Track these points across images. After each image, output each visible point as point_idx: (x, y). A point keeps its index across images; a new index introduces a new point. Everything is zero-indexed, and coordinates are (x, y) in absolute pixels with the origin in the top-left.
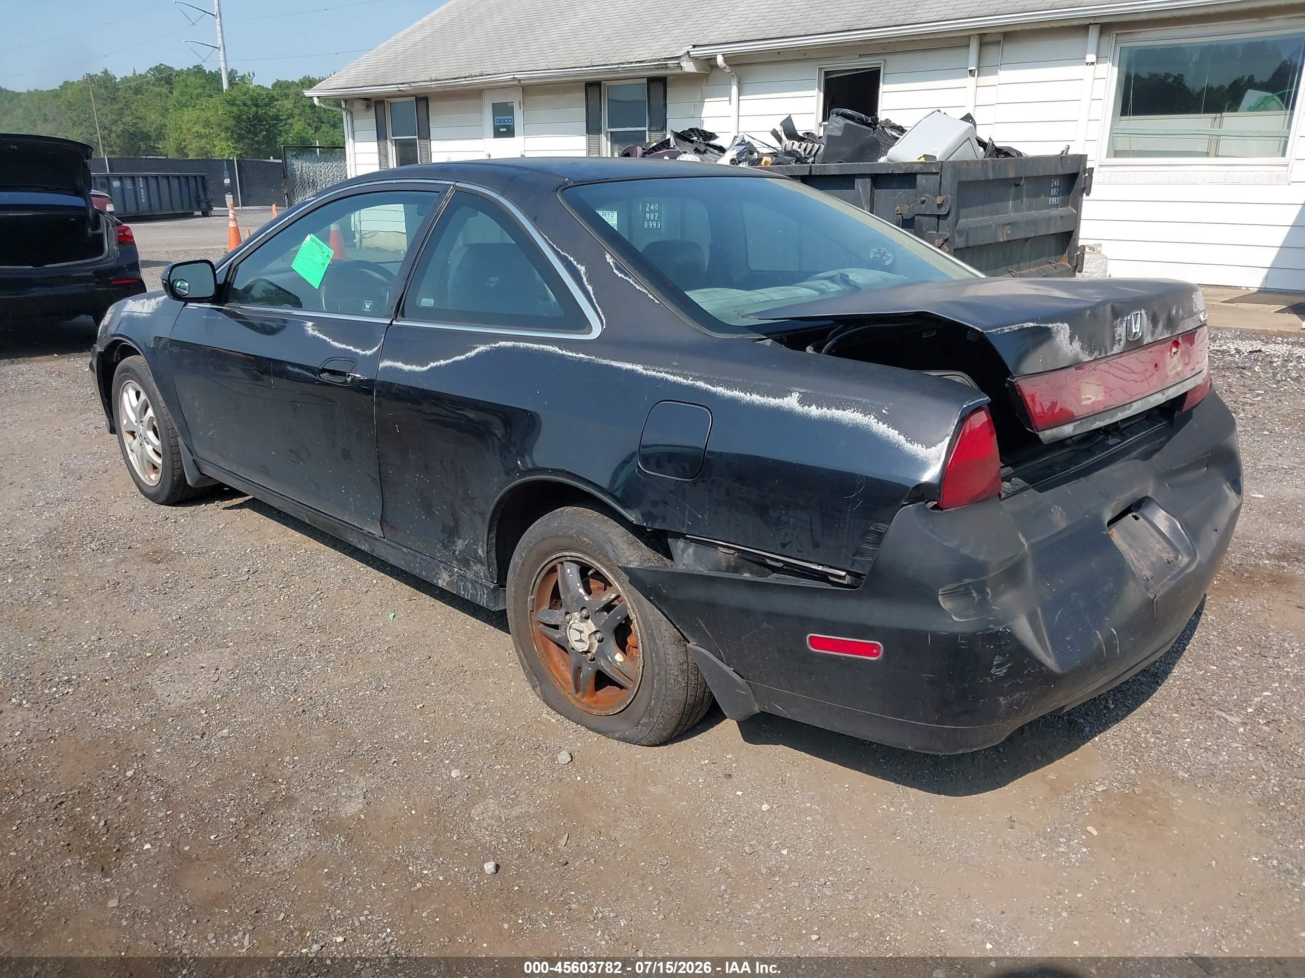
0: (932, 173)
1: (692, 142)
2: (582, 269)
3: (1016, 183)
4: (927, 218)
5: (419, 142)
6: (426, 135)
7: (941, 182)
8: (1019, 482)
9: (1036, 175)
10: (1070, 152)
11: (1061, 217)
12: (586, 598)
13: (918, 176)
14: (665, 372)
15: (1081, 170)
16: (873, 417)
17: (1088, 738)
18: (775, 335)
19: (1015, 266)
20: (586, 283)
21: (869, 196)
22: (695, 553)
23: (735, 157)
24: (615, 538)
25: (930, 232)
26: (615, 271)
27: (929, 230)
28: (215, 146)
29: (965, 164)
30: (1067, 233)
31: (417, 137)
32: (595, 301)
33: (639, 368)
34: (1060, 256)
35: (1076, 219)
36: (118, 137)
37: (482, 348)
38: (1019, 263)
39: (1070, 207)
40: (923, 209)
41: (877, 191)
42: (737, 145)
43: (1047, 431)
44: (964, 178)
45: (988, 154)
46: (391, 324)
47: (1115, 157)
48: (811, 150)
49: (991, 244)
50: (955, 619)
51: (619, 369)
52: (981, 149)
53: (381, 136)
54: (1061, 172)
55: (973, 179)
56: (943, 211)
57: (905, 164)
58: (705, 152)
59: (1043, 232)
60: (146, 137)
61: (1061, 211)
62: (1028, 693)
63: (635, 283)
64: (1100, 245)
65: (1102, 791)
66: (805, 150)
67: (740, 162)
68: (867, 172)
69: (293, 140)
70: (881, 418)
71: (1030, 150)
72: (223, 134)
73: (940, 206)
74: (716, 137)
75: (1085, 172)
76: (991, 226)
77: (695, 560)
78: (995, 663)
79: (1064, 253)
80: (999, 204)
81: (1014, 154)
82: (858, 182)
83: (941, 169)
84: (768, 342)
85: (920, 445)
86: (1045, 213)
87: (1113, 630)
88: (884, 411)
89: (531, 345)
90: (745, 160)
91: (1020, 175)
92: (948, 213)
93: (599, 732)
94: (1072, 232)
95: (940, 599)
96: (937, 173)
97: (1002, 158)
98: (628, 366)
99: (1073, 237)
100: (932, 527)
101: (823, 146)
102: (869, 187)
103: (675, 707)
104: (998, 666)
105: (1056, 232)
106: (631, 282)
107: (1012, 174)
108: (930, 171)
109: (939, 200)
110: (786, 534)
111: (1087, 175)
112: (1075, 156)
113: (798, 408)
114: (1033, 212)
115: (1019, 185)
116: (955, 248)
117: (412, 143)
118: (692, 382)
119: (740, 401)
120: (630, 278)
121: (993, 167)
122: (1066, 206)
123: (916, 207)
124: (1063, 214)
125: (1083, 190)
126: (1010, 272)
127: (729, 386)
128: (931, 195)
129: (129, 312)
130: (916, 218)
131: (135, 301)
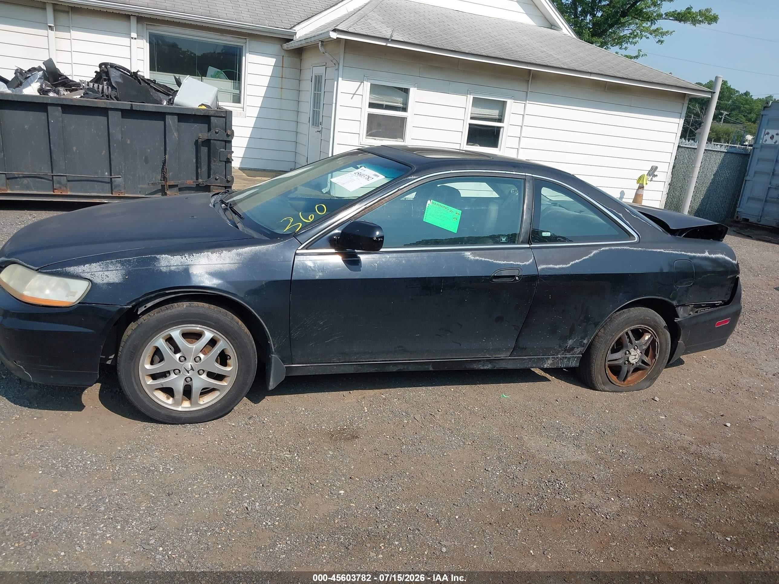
0: (221, 117)
2: (621, 215)
4: (219, 142)
14: (672, 251)
20: (625, 220)
21: (177, 126)
25: (222, 150)
26: (632, 215)
32: (632, 227)
33: (662, 250)
37: (595, 252)
40: (218, 136)
41: (182, 124)
46: (530, 247)
51: (656, 252)
63: (641, 219)
77: (683, 312)
82: (168, 117)
98: (659, 250)
102: (176, 121)
113: (710, 256)
118: (681, 252)
119: (696, 256)
120: (638, 217)
123: (212, 136)
127: (691, 252)
128: (221, 129)
129: (182, 265)
130: (212, 141)
131: (181, 256)
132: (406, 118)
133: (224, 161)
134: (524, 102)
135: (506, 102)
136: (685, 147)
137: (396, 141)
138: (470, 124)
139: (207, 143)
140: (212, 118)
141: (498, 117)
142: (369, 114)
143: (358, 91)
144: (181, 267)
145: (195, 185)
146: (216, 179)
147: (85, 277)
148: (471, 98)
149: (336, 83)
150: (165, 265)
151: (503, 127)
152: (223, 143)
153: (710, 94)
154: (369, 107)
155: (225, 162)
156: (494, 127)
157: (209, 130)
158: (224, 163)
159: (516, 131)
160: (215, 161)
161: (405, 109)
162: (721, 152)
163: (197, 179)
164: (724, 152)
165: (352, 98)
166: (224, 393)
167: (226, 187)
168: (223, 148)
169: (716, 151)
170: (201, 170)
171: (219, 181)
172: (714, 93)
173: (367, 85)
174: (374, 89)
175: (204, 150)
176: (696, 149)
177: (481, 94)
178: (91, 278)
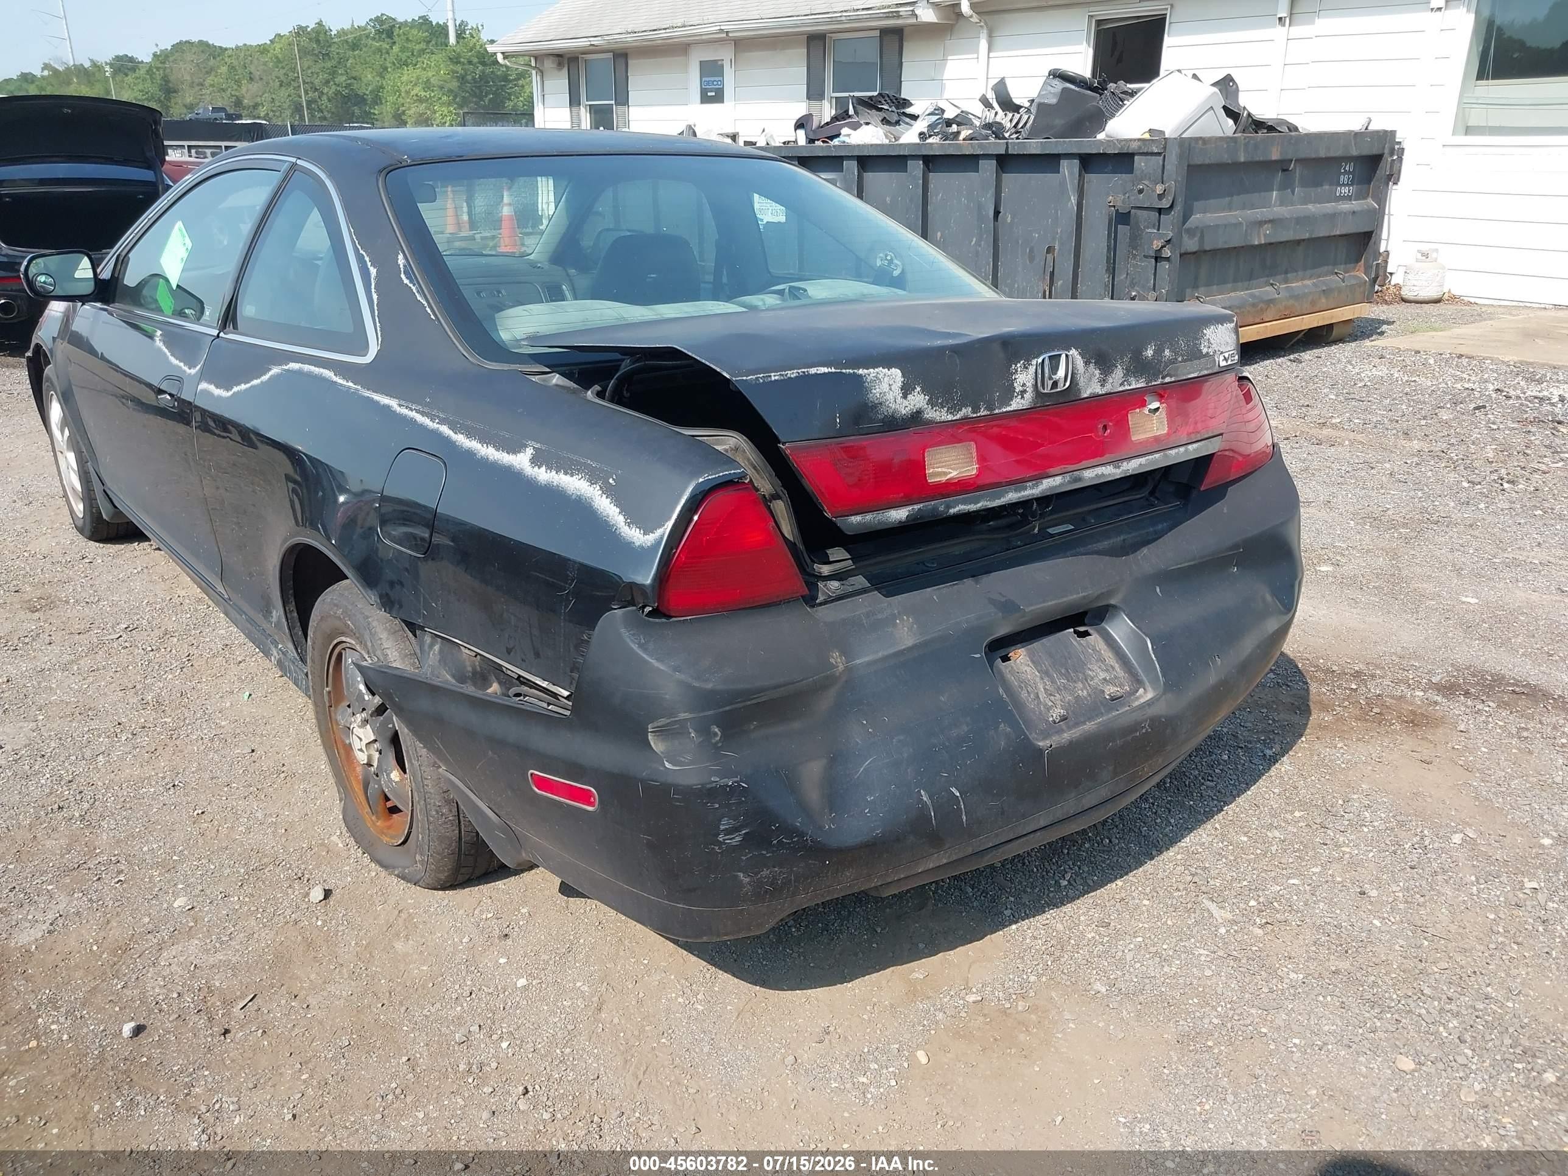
0: (1153, 154)
1: (881, 110)
2: (373, 271)
3: (1283, 166)
4: (1145, 212)
5: (616, 109)
6: (623, 100)
7: (1164, 165)
8: (860, 581)
9: (1313, 156)
10: (1371, 128)
11: (1354, 212)
12: (366, 698)
13: (1136, 157)
14: (418, 411)
15: (1386, 151)
16: (598, 488)
17: (1003, 925)
18: (564, 368)
19: (1279, 277)
20: (373, 290)
21: (1076, 182)
22: (441, 651)
23: (925, 130)
24: (375, 624)
25: (1149, 230)
26: (403, 276)
27: (1148, 228)
28: (435, 112)
29: (1200, 142)
30: (1365, 233)
31: (613, 102)
32: (376, 314)
33: (394, 404)
34: (1352, 265)
35: (1378, 216)
36: (329, 100)
37: (276, 370)
38: (1286, 272)
39: (1370, 200)
40: (1142, 200)
41: (1088, 177)
42: (929, 115)
43: (853, 518)
44: (1198, 160)
45: (1241, 128)
46: (218, 336)
47: (1466, 134)
48: (1017, 123)
49: (1243, 247)
50: (667, 765)
51: (377, 403)
52: (1231, 122)
53: (574, 101)
54: (1354, 152)
55: (1213, 161)
56: (1165, 204)
57: (1120, 141)
58: (897, 123)
59: (1322, 233)
60: (361, 100)
61: (1355, 205)
62: (785, 870)
63: (418, 292)
64: (1437, 250)
65: (974, 1002)
66: (1011, 121)
67: (930, 136)
68: (1075, 151)
69: (524, 105)
70: (607, 490)
71: (1308, 124)
72: (445, 98)
73: (1161, 197)
74: (911, 105)
75: (1392, 154)
76: (1241, 223)
77: (439, 661)
78: (722, 827)
79: (1358, 260)
80: (1256, 194)
81: (1285, 129)
82: (1064, 164)
83: (1165, 148)
84: (556, 379)
85: (638, 530)
86: (1329, 207)
87: (953, 790)
88: (611, 481)
89: (312, 368)
90: (936, 134)
91: (1289, 157)
92: (1172, 207)
93: (382, 866)
94: (1372, 232)
95: (650, 737)
96: (1159, 154)
97: (1262, 134)
98: (386, 401)
99: (1373, 240)
100: (643, 641)
101: (1032, 117)
102: (1076, 170)
103: (443, 846)
104: (728, 832)
105: (1344, 232)
106: (415, 291)
107: (1275, 156)
108: (1150, 151)
109: (1159, 189)
110: (510, 637)
111: (1395, 157)
112: (1377, 132)
113: (530, 470)
114: (1310, 206)
115: (1287, 170)
116: (1182, 252)
117: (608, 110)
118: (438, 426)
119: (475, 454)
120: (414, 285)
121: (1246, 145)
122: (1365, 198)
123: (1132, 198)
124: (1355, 210)
125: (1389, 177)
126: (1272, 284)
127: (470, 434)
130: (1133, 211)
133: (1150, 257)
152: (1153, 215)
160: (1135, 257)
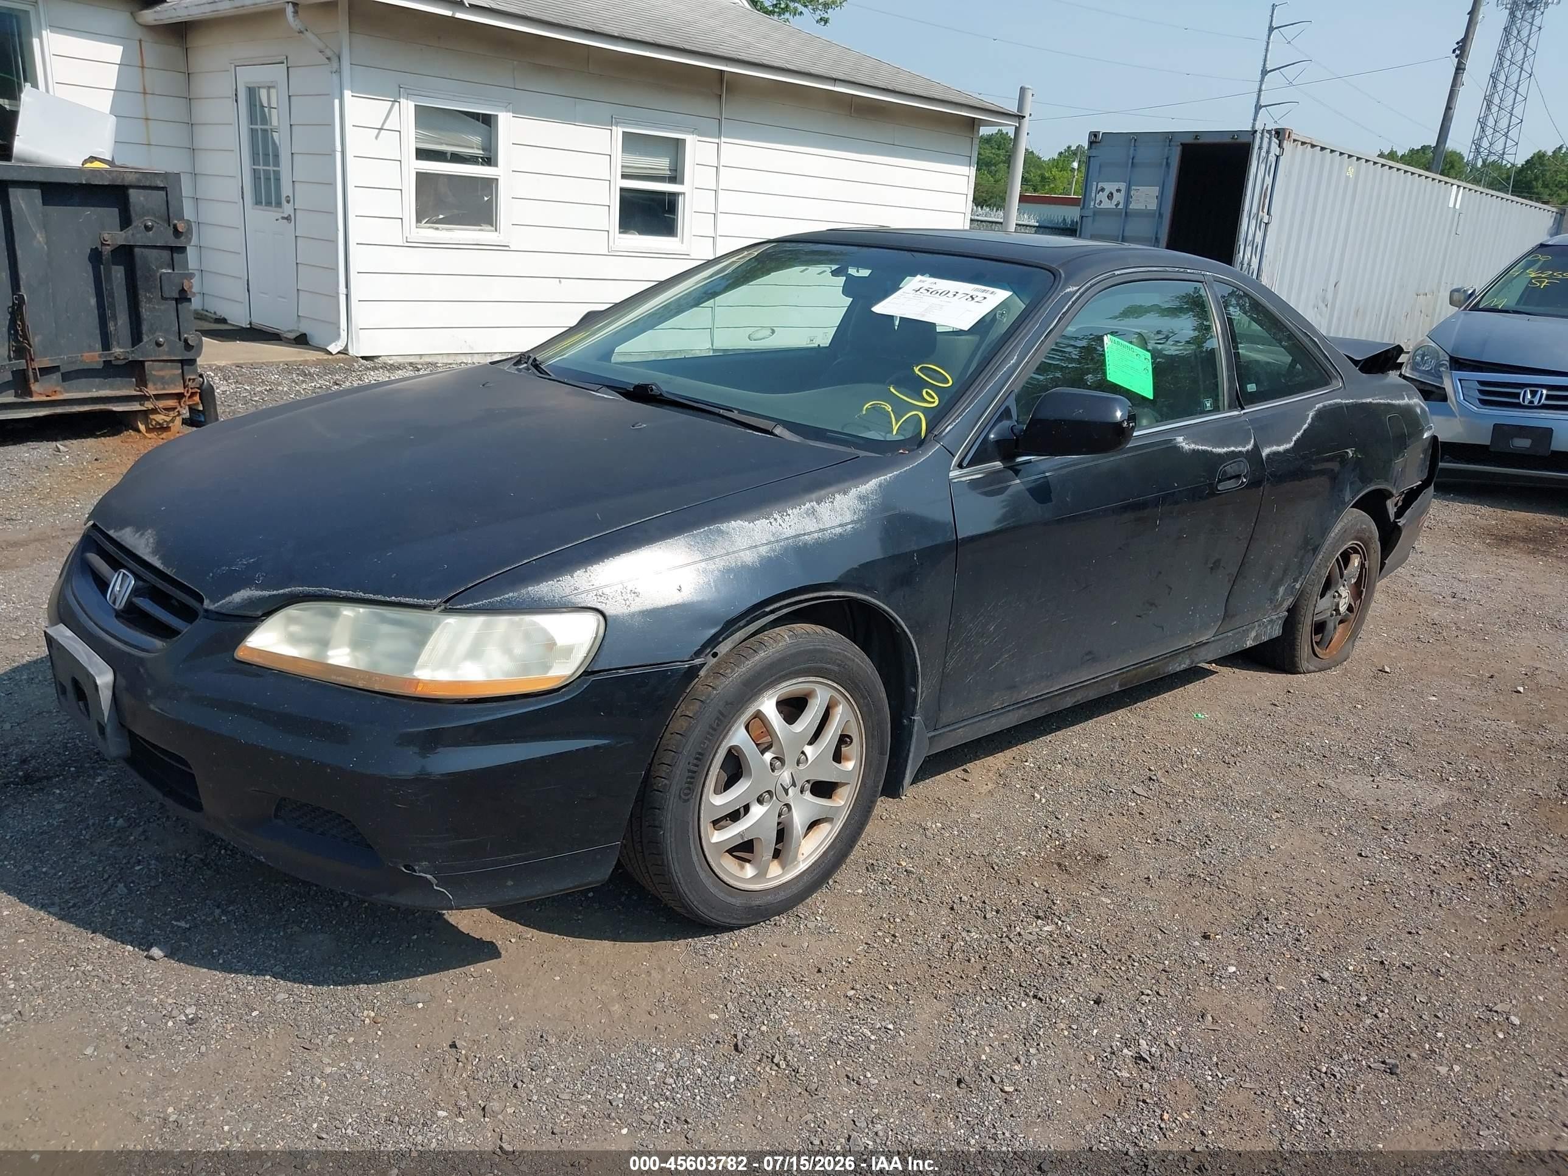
0: (155, 188)
4: (156, 251)
7: (170, 201)
13: (135, 191)
25: (164, 271)
27: (162, 268)
37: (1311, 414)
40: (148, 237)
41: (54, 209)
83: (169, 182)
96: (162, 189)
102: (38, 201)
108: (151, 185)
123: (138, 236)
128: (155, 217)
129: (777, 541)
130: (137, 250)
131: (766, 519)
132: (497, 179)
133: (172, 299)
134: (717, 141)
135: (684, 141)
136: (978, 221)
137: (480, 230)
138: (622, 190)
139: (125, 254)
140: (131, 191)
141: (669, 173)
142: (417, 173)
143: (388, 121)
144: (777, 546)
145: (102, 365)
146: (158, 345)
147: (583, 605)
148: (618, 131)
149: (337, 102)
150: (746, 546)
151: (684, 194)
152: (166, 254)
153: (1017, 119)
154: (417, 158)
155: (176, 300)
156: (663, 193)
157: (126, 221)
158: (174, 302)
159: (706, 201)
160: (149, 300)
161: (489, 160)
162: (1031, 226)
163: (106, 346)
164: (1034, 227)
165: (377, 138)
166: (839, 824)
167: (183, 362)
168: (168, 267)
169: (1024, 225)
170: (116, 325)
171: (165, 348)
172: (1024, 117)
173: (408, 107)
174: (425, 117)
175: (118, 273)
176: (1001, 223)
177: (637, 124)
178: (599, 606)
